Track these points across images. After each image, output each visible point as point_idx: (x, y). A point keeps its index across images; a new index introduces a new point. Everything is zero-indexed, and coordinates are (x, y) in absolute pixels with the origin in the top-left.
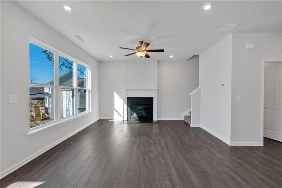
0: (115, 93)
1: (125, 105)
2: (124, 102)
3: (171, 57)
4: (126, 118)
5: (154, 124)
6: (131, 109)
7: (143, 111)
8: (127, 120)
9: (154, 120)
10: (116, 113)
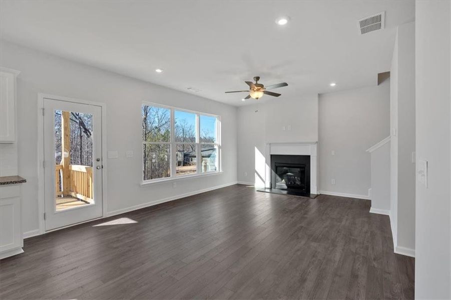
0: (256, 148)
1: (267, 166)
2: (266, 162)
3: (333, 85)
4: (268, 186)
5: (311, 200)
6: (276, 172)
7: (298, 177)
8: (271, 188)
9: (312, 192)
10: (257, 178)
